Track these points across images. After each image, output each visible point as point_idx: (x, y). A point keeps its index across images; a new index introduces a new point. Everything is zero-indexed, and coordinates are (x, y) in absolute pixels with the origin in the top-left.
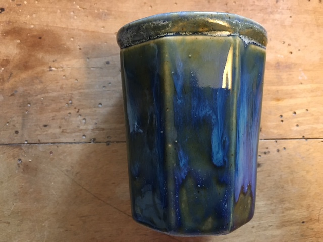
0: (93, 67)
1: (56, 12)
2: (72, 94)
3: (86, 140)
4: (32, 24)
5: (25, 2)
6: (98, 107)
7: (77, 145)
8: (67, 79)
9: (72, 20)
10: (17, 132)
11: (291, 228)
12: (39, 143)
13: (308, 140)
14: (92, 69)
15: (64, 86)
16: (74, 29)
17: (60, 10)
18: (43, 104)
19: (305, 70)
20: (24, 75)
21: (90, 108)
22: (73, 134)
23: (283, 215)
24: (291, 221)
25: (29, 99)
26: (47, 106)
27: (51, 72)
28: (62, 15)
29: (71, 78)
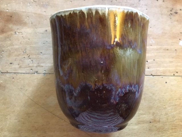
0: (38, 33)
2: (26, 47)
3: (32, 72)
4: (7, 10)
6: (40, 55)
7: (27, 75)
8: (24, 39)
9: (28, 8)
11: (143, 125)
12: (7, 73)
13: (154, 76)
14: (38, 34)
15: (22, 42)
16: (29, 12)
18: (10, 52)
19: (153, 38)
20: (1, 36)
25: (3, 49)
29: (26, 38)
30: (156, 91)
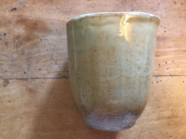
1: (43, 11)
2: (53, 53)
3: (60, 77)
4: (31, 17)
5: (27, 5)
6: (66, 60)
7: (56, 79)
8: (50, 46)
9: (52, 15)
11: (163, 120)
12: (37, 78)
13: (173, 77)
15: (49, 49)
16: (53, 20)
17: (45, 9)
19: (172, 41)
20: (28, 44)
21: (62, 60)
22: (54, 74)
25: (31, 56)
26: (40, 59)
27: (42, 42)
28: (47, 12)
29: (52, 45)
30: (175, 89)
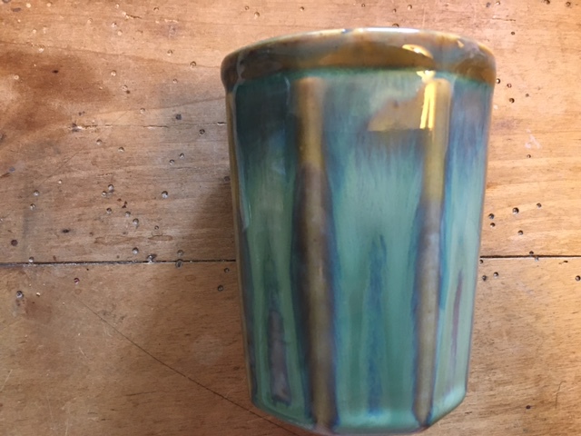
0: (152, 126)
1: (84, 24)
2: (113, 174)
3: (139, 258)
4: (40, 47)
5: (29, 5)
6: (161, 198)
7: (123, 266)
8: (104, 147)
9: (113, 38)
10: (14, 242)
11: (506, 417)
12: (55, 262)
13: (540, 259)
14: (150, 128)
15: (99, 159)
16: (116, 56)
17: (91, 20)
18: (60, 191)
19: (536, 132)
20: (26, 140)
21: (146, 199)
22: (116, 247)
23: (492, 393)
24: (505, 405)
25: (36, 183)
26: (68, 195)
27: (76, 134)
28: (94, 29)
29: (111, 146)
